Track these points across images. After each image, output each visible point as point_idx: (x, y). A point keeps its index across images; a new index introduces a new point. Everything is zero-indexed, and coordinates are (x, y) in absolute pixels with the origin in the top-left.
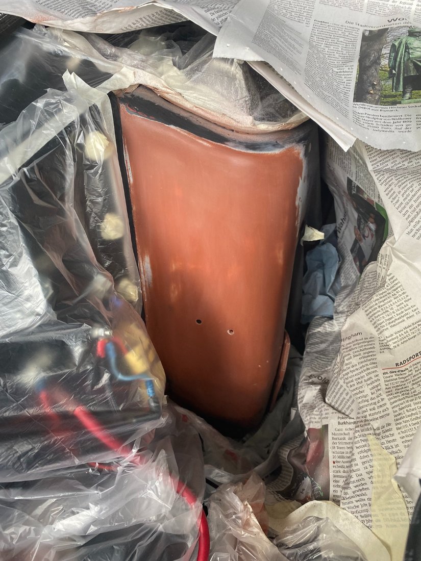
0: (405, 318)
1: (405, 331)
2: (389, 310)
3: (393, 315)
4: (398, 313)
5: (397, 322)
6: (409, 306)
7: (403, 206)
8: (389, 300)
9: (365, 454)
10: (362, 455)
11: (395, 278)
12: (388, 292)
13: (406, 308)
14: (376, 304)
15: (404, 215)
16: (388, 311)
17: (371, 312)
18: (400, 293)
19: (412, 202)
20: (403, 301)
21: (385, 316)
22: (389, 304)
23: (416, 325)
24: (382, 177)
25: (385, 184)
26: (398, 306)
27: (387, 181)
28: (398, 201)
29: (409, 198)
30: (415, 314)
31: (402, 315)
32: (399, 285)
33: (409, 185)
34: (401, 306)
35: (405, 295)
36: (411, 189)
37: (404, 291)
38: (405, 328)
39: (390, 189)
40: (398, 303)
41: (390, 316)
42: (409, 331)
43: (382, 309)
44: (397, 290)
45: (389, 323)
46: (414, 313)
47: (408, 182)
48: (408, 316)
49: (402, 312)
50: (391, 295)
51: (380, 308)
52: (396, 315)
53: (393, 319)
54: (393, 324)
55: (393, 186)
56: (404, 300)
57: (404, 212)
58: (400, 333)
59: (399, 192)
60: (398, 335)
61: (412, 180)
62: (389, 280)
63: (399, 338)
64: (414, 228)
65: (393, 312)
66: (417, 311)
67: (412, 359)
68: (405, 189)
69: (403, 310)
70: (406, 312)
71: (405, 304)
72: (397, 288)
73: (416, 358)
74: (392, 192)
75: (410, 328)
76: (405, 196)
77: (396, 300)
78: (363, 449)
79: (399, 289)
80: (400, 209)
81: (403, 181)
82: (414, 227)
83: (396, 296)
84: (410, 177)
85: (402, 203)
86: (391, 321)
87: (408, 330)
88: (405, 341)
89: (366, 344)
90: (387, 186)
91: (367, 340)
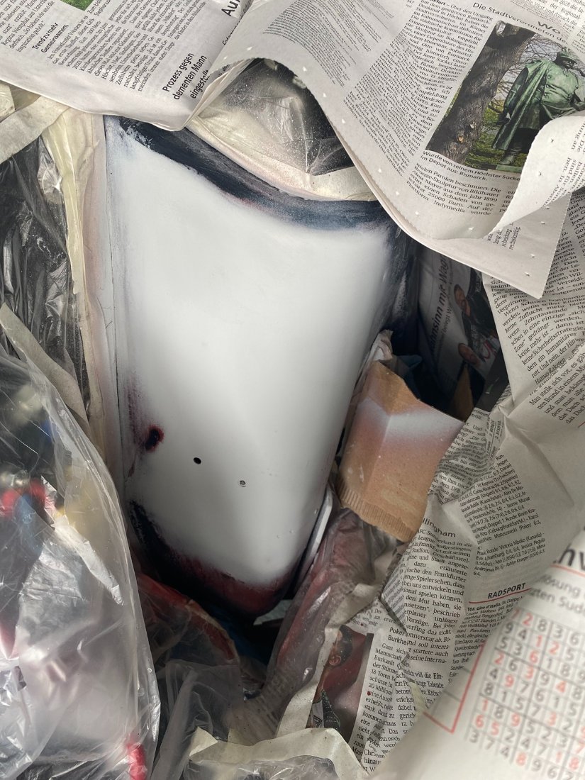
0: (517, 527)
1: (515, 546)
2: (496, 510)
3: (500, 518)
4: (509, 516)
5: (506, 530)
6: (526, 510)
7: (529, 354)
8: (497, 494)
9: (407, 704)
10: (402, 704)
11: (507, 464)
12: (495, 483)
13: (521, 512)
14: (478, 498)
15: (530, 368)
16: (493, 511)
17: (469, 508)
18: (514, 488)
19: (543, 352)
20: (517, 500)
21: (489, 519)
22: (497, 500)
23: (532, 541)
24: (503, 299)
25: (505, 312)
26: (509, 506)
27: (509, 309)
28: (522, 344)
29: (539, 345)
30: (533, 524)
31: (514, 521)
32: (513, 474)
33: (542, 324)
34: (513, 508)
35: (520, 491)
36: (544, 331)
37: (520, 485)
38: (516, 542)
39: (512, 322)
40: (511, 502)
41: (497, 520)
42: (520, 548)
43: (486, 508)
44: (509, 482)
45: (494, 531)
46: (532, 521)
47: (540, 319)
48: (523, 524)
49: (515, 517)
50: (500, 488)
51: (483, 505)
52: (505, 520)
53: (500, 526)
54: (499, 533)
55: (516, 319)
56: (520, 498)
57: (529, 364)
58: (508, 549)
59: (526, 332)
60: (504, 550)
61: (547, 316)
62: (499, 465)
63: (506, 555)
64: (541, 397)
65: (501, 514)
66: (536, 519)
67: (510, 592)
68: (535, 329)
69: (516, 513)
70: (520, 518)
71: (520, 504)
72: (510, 479)
73: (515, 591)
74: (515, 328)
75: (523, 544)
76: (534, 339)
77: (507, 496)
78: (404, 696)
79: (513, 481)
80: (524, 358)
81: (533, 315)
82: (543, 394)
83: (507, 490)
84: (545, 310)
85: (528, 350)
86: (496, 527)
87: (520, 545)
88: (513, 563)
89: (457, 551)
90: (509, 316)
91: (460, 547)
